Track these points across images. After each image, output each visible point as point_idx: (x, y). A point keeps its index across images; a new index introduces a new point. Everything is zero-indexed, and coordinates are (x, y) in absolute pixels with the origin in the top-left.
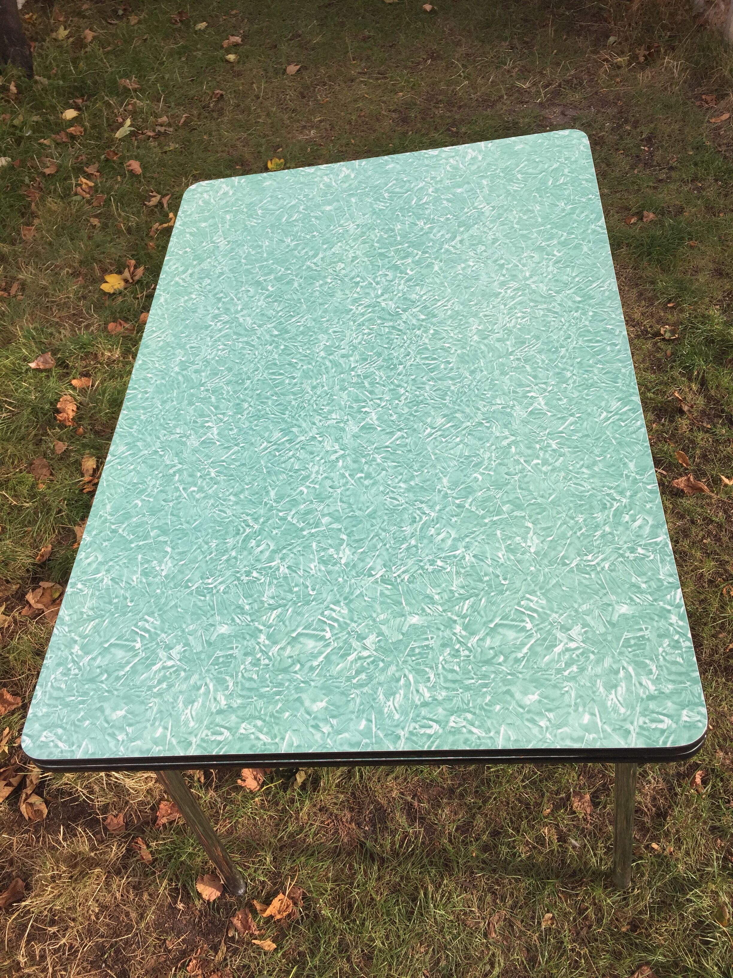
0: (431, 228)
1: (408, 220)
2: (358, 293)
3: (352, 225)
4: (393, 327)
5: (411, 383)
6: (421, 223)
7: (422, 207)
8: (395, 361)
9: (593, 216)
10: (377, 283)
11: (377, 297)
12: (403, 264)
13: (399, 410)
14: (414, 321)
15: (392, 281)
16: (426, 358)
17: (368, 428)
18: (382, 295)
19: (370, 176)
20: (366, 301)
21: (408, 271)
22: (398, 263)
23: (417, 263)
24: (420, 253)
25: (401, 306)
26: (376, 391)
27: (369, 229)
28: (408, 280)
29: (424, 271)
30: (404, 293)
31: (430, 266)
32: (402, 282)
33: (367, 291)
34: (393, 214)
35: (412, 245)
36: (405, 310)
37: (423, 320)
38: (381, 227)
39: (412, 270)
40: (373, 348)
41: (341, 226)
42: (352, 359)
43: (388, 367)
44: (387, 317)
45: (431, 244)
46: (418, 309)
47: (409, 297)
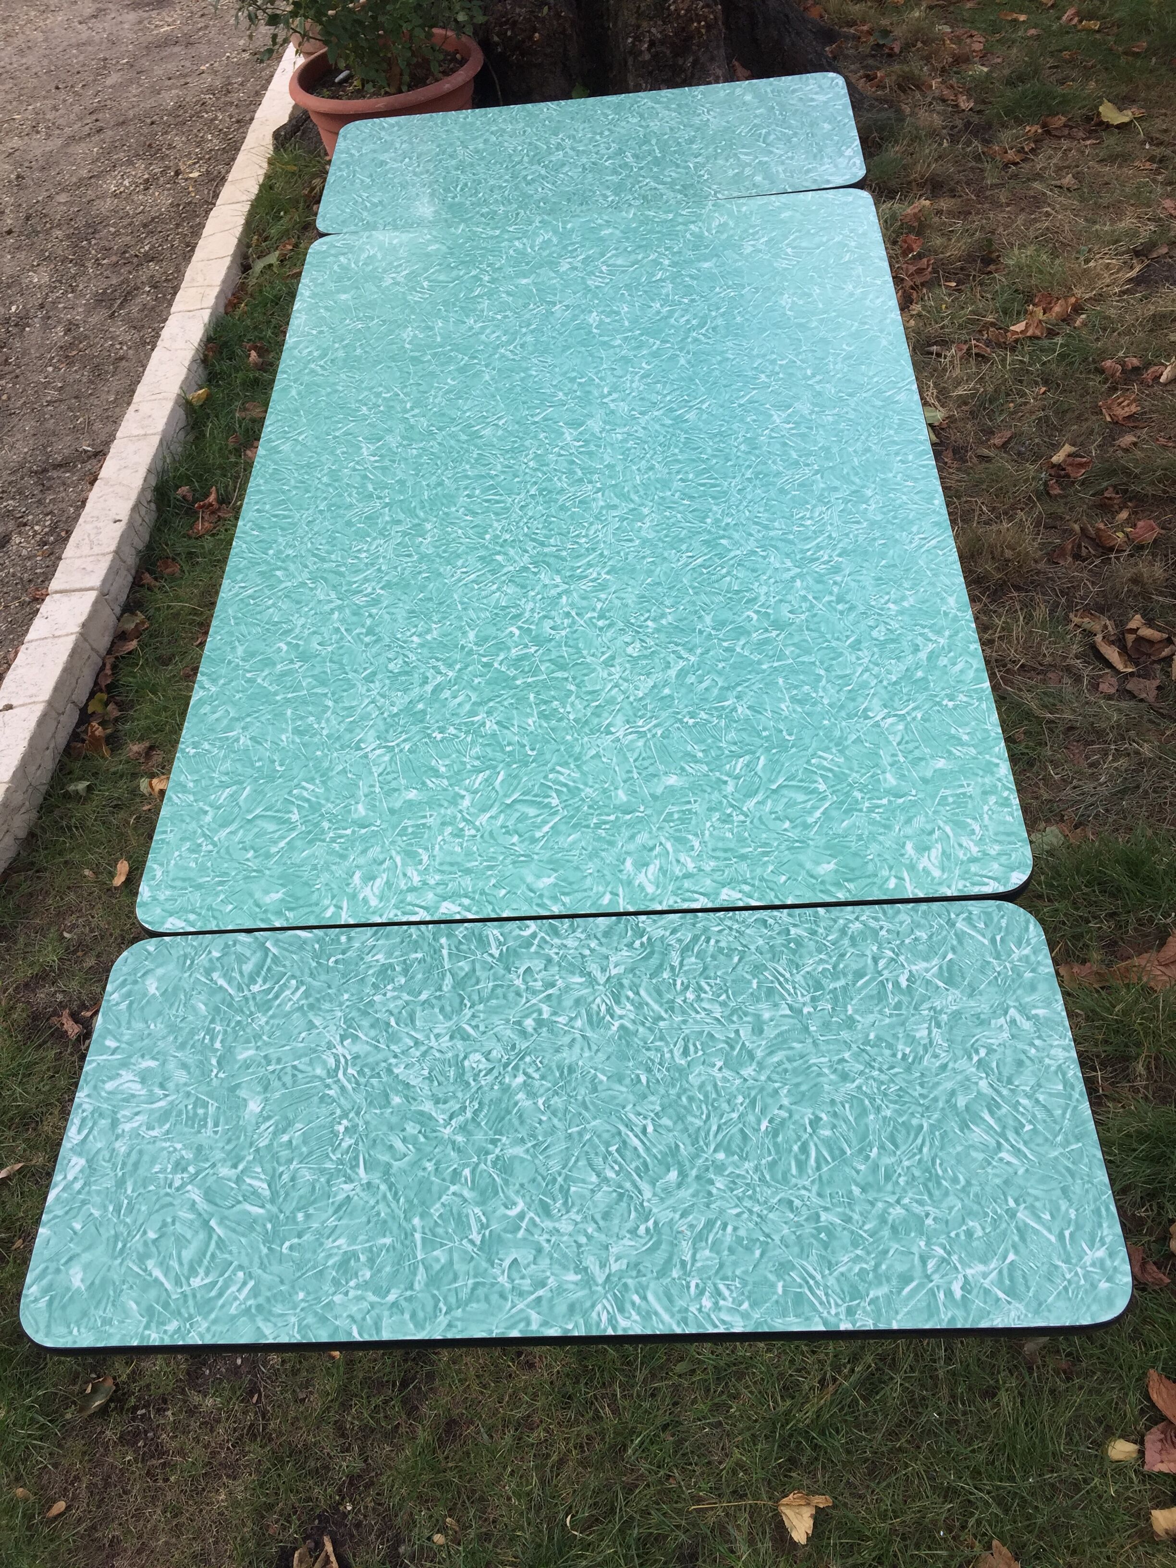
0: (472, 713)
1: (512, 735)
2: (599, 600)
3: (620, 734)
4: (542, 544)
5: (520, 473)
6: (491, 726)
7: (487, 764)
8: (541, 499)
9: (206, 709)
10: (568, 615)
11: (567, 592)
12: (526, 646)
13: (536, 443)
14: (512, 552)
15: (545, 617)
16: (498, 502)
17: (574, 424)
18: (560, 595)
19: (590, 857)
20: (585, 586)
21: (517, 632)
22: (534, 649)
23: (501, 646)
24: (496, 665)
25: (531, 576)
26: (565, 464)
27: (586, 722)
28: (517, 617)
29: (492, 631)
30: (525, 595)
31: (481, 640)
32: (527, 615)
33: (584, 603)
34: (541, 753)
35: (507, 682)
36: (525, 569)
37: (499, 553)
38: (564, 724)
39: (511, 635)
40: (572, 517)
41: (642, 735)
42: (602, 503)
43: (550, 492)
44: (551, 560)
45: (476, 681)
46: (505, 570)
47: (518, 590)
